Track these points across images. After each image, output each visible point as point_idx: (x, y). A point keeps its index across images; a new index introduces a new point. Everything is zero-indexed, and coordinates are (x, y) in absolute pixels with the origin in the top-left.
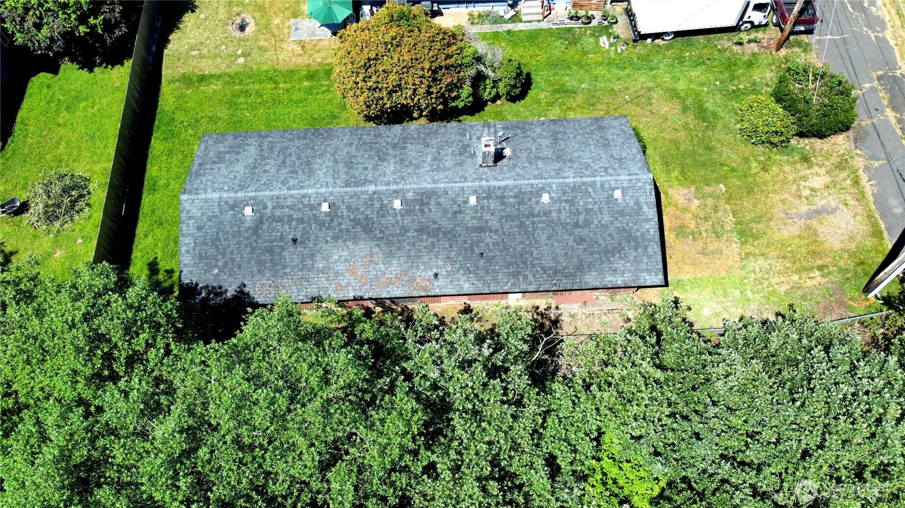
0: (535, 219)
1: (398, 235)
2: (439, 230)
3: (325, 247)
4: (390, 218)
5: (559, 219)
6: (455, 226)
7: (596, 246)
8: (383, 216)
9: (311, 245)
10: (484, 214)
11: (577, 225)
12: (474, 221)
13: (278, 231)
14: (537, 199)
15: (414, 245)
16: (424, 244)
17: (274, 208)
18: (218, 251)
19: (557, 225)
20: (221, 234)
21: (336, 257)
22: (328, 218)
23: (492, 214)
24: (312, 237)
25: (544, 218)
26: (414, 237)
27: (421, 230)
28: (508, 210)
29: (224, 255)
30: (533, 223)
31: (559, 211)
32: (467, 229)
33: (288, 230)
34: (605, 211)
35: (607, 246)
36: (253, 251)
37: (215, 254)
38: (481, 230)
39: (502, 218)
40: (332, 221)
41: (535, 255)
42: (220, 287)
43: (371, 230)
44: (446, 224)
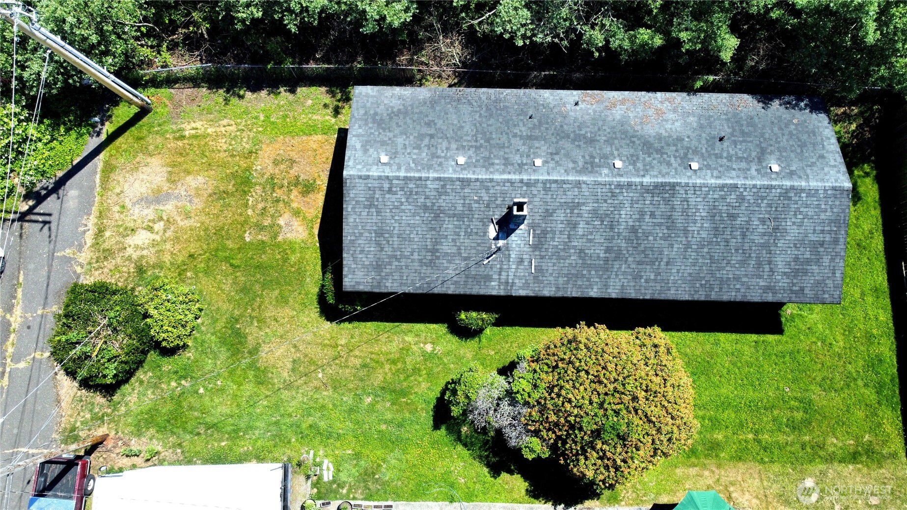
0: (474, 144)
1: (616, 138)
2: (574, 140)
3: (690, 133)
4: (625, 153)
5: (449, 143)
6: (557, 142)
7: (414, 119)
8: (632, 156)
9: (704, 135)
10: (526, 150)
11: (432, 136)
12: (537, 145)
13: (740, 150)
14: (469, 161)
15: (599, 129)
16: (588, 129)
17: (749, 170)
18: (797, 138)
19: (452, 138)
20: (799, 151)
21: (678, 124)
22: (690, 156)
23: (518, 150)
24: (704, 142)
25: (465, 144)
26: (599, 135)
27: (592, 141)
28: (502, 153)
29: (791, 133)
30: (476, 141)
31: (447, 149)
32: (545, 140)
33: (730, 150)
34: (400, 147)
35: (404, 118)
36: (762, 135)
37: (800, 135)
38: (530, 137)
39: (508, 147)
40: (686, 154)
41: (478, 114)
42: (787, 108)
43: (644, 144)
44: (567, 145)
